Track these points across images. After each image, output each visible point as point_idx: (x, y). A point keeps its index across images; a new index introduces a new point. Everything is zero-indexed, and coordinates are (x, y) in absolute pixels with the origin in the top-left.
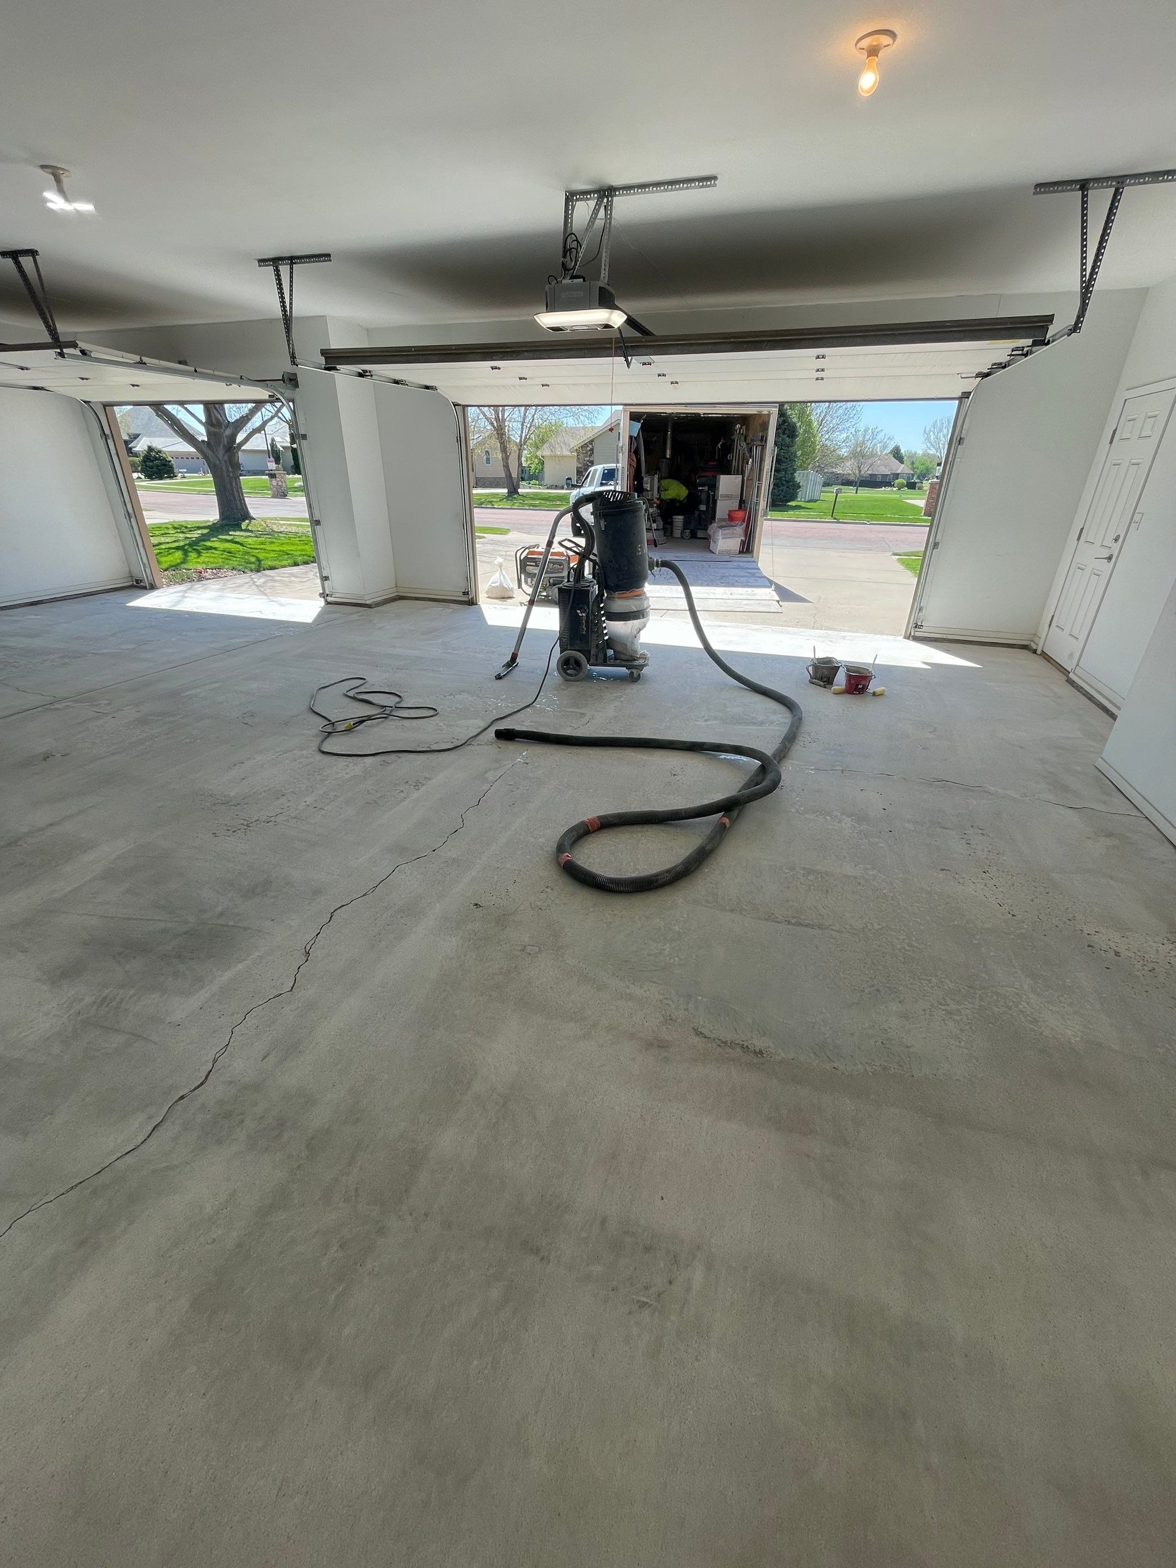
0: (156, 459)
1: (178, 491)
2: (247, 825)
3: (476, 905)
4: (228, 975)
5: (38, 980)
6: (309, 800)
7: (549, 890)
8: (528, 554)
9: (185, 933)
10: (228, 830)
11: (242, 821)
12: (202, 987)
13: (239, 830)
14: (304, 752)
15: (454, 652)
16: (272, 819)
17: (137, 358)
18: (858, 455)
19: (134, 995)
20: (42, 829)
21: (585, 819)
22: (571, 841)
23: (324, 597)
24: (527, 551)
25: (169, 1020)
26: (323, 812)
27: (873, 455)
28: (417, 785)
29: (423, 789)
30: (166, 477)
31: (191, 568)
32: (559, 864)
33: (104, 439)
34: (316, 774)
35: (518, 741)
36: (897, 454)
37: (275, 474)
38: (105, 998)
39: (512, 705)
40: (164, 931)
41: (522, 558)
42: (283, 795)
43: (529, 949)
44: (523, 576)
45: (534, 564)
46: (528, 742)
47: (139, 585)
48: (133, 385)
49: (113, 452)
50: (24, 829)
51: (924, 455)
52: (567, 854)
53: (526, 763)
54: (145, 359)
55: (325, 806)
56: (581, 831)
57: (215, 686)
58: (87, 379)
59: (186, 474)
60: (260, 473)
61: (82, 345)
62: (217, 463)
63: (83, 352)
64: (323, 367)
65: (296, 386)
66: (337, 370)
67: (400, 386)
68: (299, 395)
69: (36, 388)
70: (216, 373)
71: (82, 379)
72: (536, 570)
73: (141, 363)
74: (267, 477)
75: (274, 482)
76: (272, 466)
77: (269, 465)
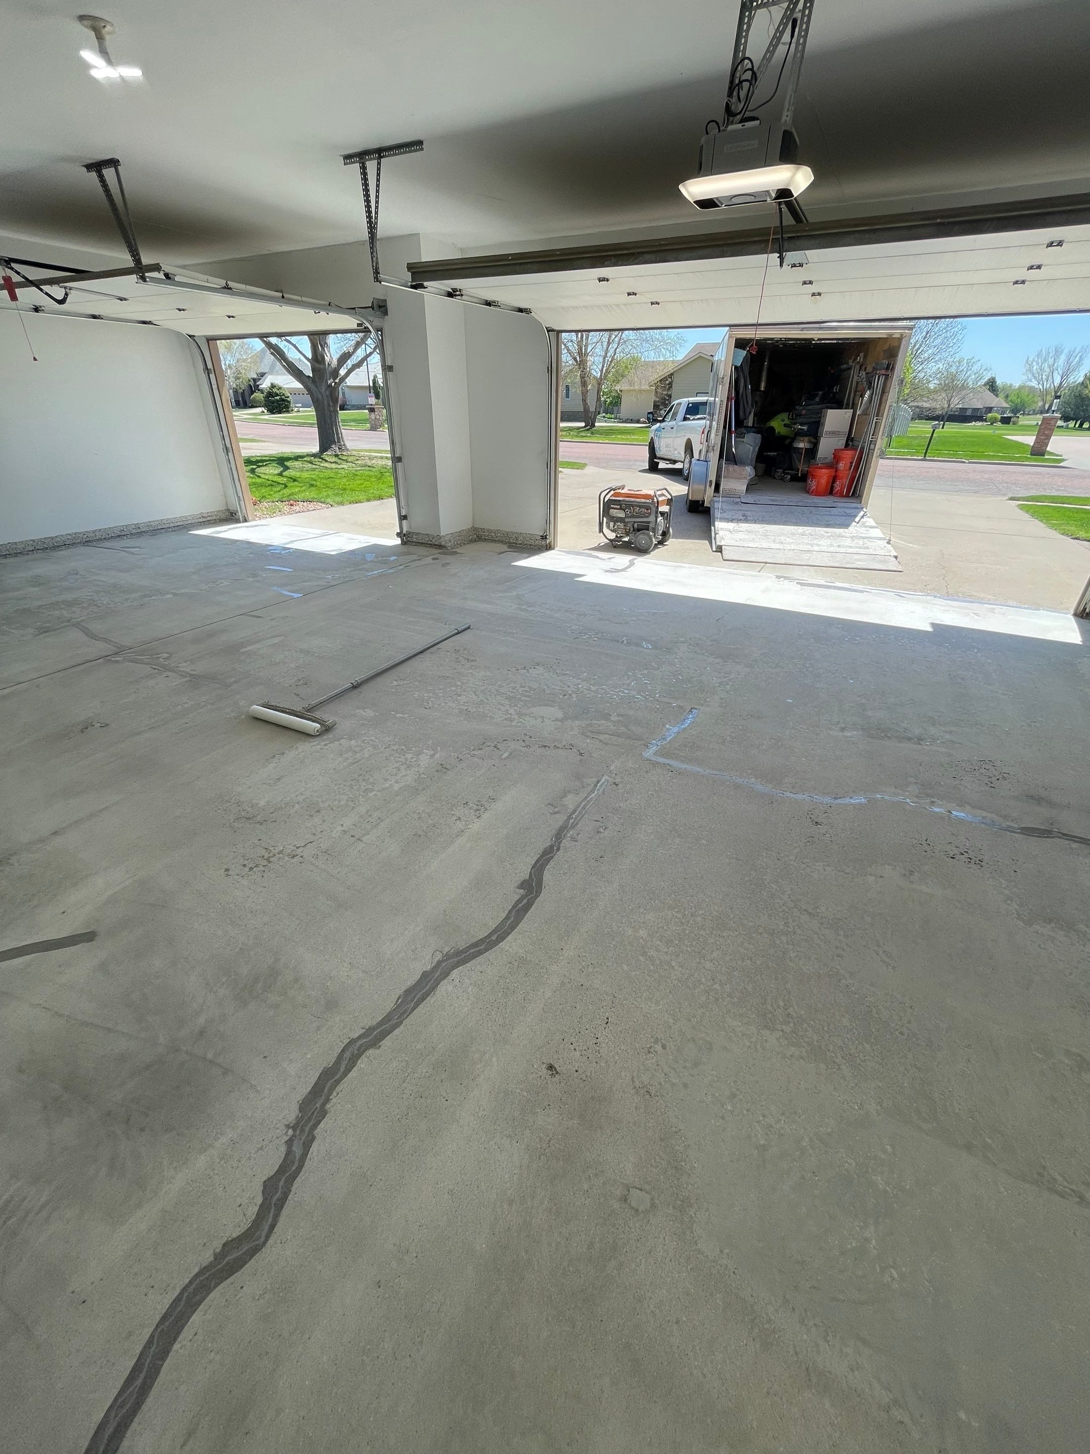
3: (551, 1068)
8: (613, 496)
17: (225, 283)
18: (950, 385)
23: (401, 537)
24: (612, 492)
26: (361, 846)
27: (963, 387)
28: (479, 809)
29: (485, 816)
33: (206, 373)
36: (992, 386)
37: (374, 409)
41: (606, 501)
44: (605, 520)
45: (619, 507)
48: (229, 317)
49: (215, 386)
51: (1021, 388)
54: (231, 284)
55: (364, 835)
58: (184, 310)
59: (301, 409)
60: (362, 407)
61: (166, 268)
62: (320, 398)
63: (167, 276)
64: (409, 284)
65: (386, 313)
66: (425, 288)
67: (492, 308)
68: (388, 323)
69: (144, 322)
70: (304, 299)
71: (180, 310)
72: (621, 514)
73: (227, 288)
74: (367, 411)
75: (373, 416)
76: (372, 400)
77: (369, 399)
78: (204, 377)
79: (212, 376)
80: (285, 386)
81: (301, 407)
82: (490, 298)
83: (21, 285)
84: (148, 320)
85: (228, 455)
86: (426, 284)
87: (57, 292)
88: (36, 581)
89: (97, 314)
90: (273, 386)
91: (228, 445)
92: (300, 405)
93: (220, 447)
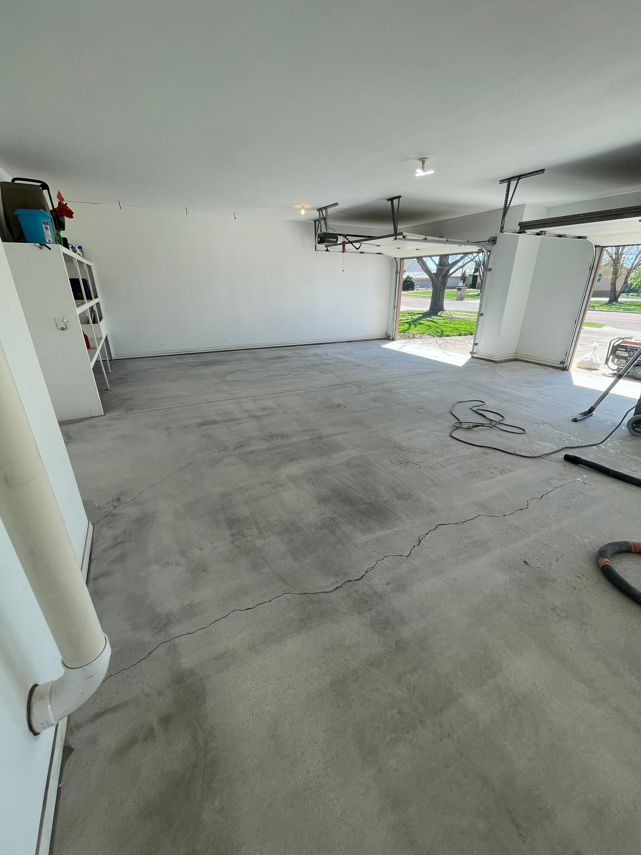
0: (409, 281)
1: (413, 296)
2: (407, 462)
3: (525, 562)
4: (381, 533)
5: (314, 498)
6: (440, 460)
7: (584, 578)
8: (621, 343)
9: (370, 504)
10: (398, 462)
11: (405, 460)
12: (370, 533)
13: (402, 463)
14: (442, 434)
15: (545, 398)
16: (419, 463)
17: (424, 237)
19: (343, 522)
20: (330, 436)
21: (628, 540)
22: (613, 552)
23: (472, 354)
24: (621, 340)
25: (354, 541)
26: (445, 469)
28: (502, 472)
29: (505, 475)
30: (410, 290)
31: (411, 332)
32: (598, 564)
33: (396, 274)
34: (446, 447)
35: (582, 467)
37: (461, 289)
38: (334, 518)
39: (581, 441)
40: (361, 499)
41: (615, 345)
42: (427, 453)
43: (558, 611)
44: (611, 357)
45: (624, 350)
46: (588, 469)
47: (388, 338)
48: (417, 249)
49: (398, 279)
50: (325, 434)
52: (607, 560)
53: (584, 483)
54: (427, 237)
55: (446, 466)
56: (624, 548)
57: (407, 390)
58: (400, 248)
59: (419, 289)
60: (454, 288)
61: (404, 234)
62: (437, 283)
63: (404, 237)
64: (517, 231)
65: (495, 243)
66: (526, 233)
67: (562, 238)
68: (495, 248)
69: (379, 254)
70: (456, 240)
71: (398, 248)
72: (626, 355)
73: (426, 239)
74: (457, 290)
75: (459, 292)
76: (461, 284)
77: (460, 283)
78: (395, 275)
79: (398, 275)
80: (414, 277)
81: (419, 288)
82: (561, 233)
83: (347, 243)
84: (380, 252)
85: (394, 310)
86: (526, 231)
87: (357, 245)
88: (315, 355)
89: (363, 251)
90: (408, 277)
91: (396, 305)
92: (419, 287)
93: (392, 306)
